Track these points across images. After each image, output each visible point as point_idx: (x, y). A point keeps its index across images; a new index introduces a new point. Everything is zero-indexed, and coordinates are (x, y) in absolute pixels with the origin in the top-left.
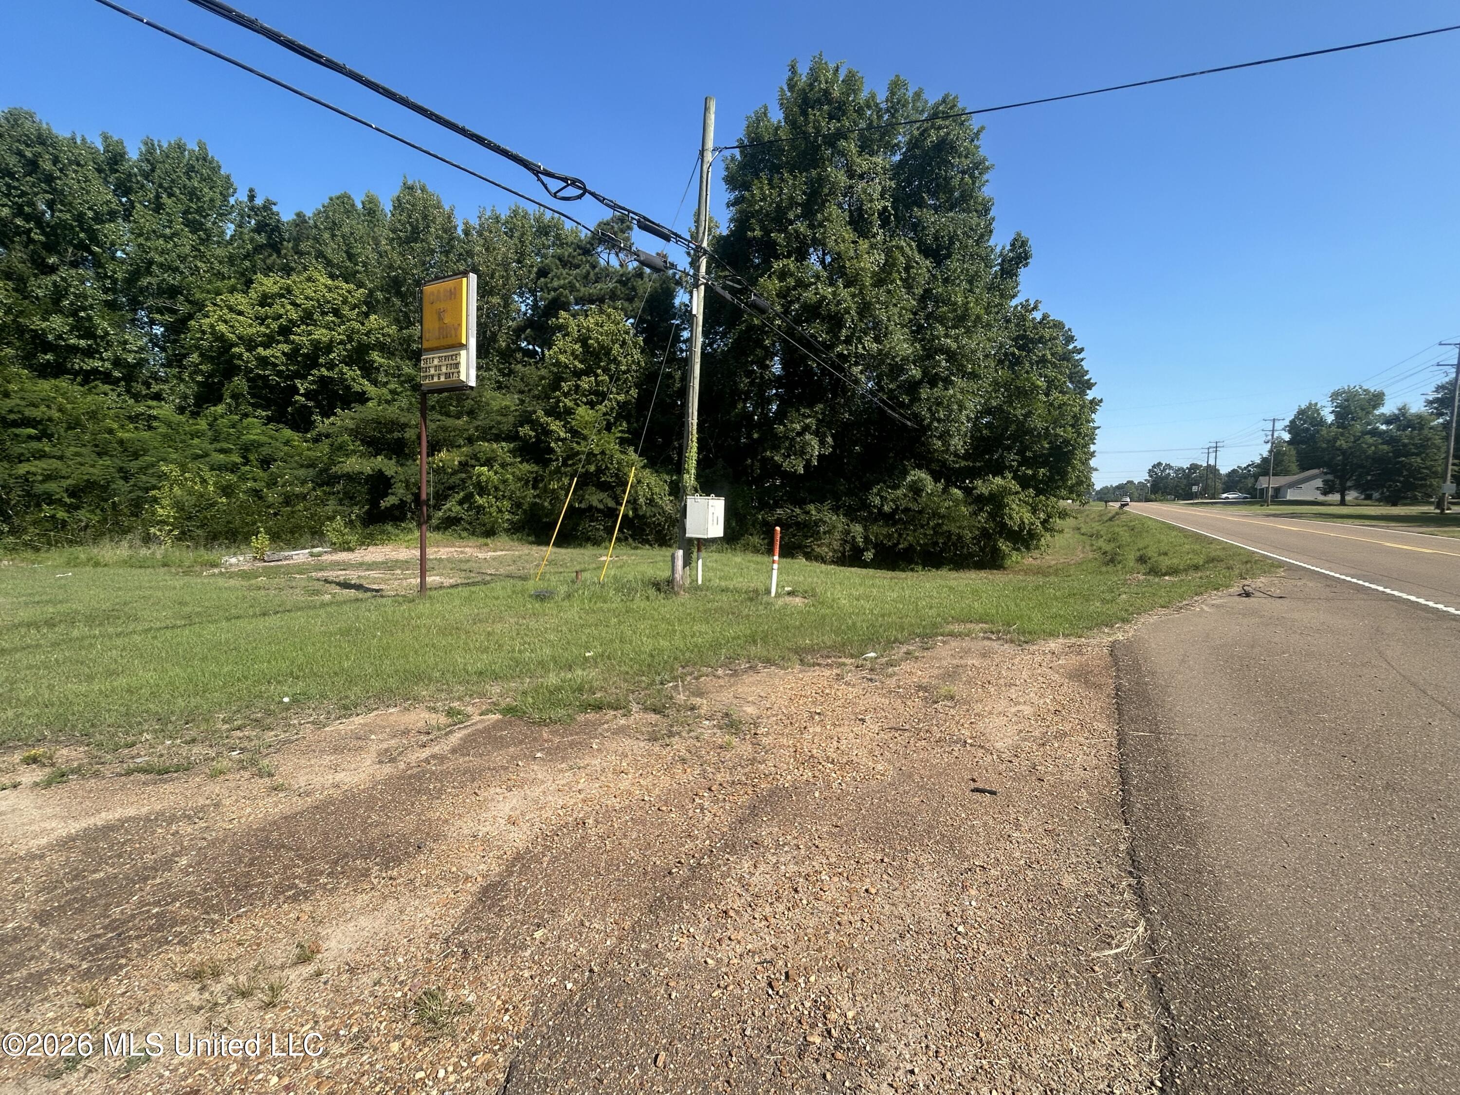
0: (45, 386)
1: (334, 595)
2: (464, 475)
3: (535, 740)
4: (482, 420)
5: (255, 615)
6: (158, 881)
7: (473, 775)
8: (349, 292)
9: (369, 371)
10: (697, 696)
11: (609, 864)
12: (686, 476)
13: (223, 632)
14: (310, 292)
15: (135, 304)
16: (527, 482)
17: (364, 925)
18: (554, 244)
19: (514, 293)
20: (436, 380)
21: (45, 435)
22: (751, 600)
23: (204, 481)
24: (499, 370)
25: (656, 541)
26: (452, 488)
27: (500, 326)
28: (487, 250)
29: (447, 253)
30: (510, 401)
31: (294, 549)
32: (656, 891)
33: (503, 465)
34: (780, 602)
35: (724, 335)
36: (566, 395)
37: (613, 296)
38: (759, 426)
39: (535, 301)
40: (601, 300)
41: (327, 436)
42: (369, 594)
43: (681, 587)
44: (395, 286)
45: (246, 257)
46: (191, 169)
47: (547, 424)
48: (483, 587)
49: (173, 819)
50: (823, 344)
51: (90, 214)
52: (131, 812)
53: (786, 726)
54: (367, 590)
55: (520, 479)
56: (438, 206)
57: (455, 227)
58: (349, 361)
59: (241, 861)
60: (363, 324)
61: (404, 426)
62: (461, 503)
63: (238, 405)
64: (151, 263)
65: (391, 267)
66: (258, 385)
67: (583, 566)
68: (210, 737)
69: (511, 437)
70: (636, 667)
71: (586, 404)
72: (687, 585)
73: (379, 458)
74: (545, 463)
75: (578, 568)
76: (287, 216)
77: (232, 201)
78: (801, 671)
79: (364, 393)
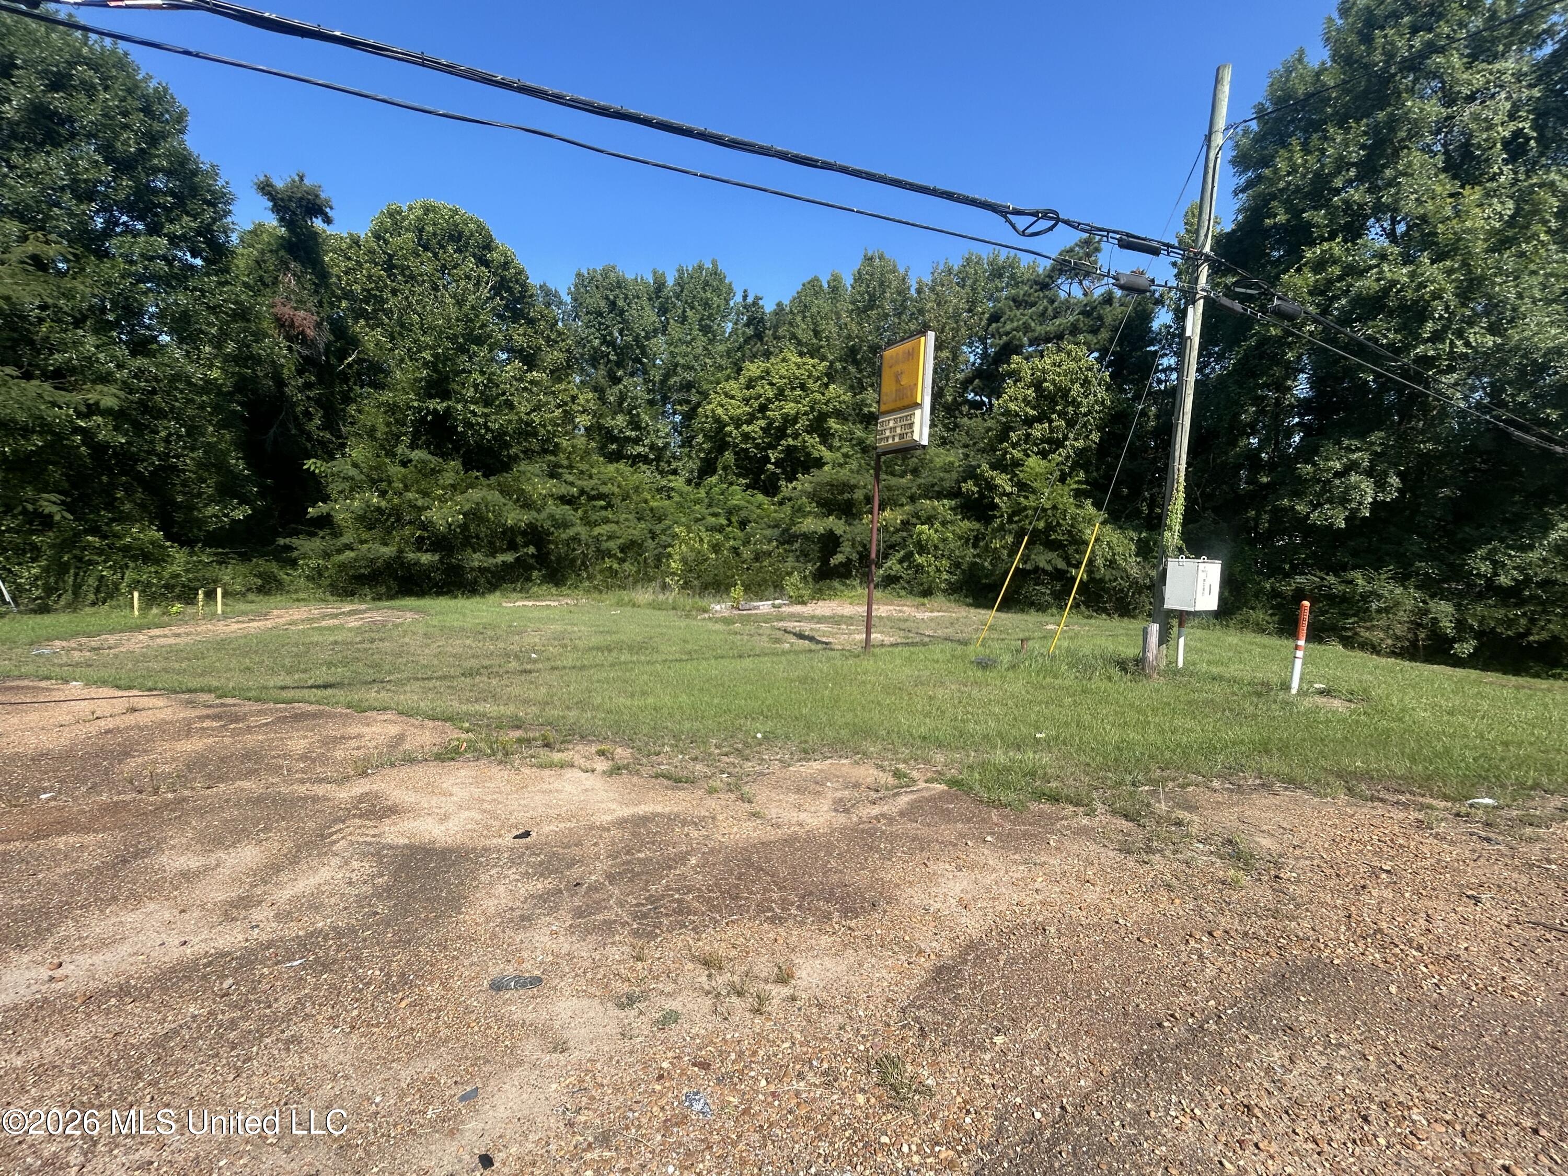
0: (611, 468)
1: (792, 644)
2: (905, 534)
3: (983, 820)
4: (925, 478)
5: (733, 657)
6: (678, 872)
7: (922, 844)
8: (813, 366)
9: (826, 437)
10: (1185, 809)
11: (1078, 987)
12: (1167, 534)
13: (712, 668)
14: (783, 372)
15: (665, 399)
16: (968, 540)
17: (829, 966)
18: (1008, 284)
19: (964, 344)
20: (890, 441)
21: (609, 506)
22: (1259, 695)
23: (701, 540)
24: (944, 426)
25: (1116, 610)
26: (892, 547)
27: (948, 380)
28: (939, 304)
29: (899, 315)
30: (954, 456)
31: (761, 600)
32: (1143, 1042)
33: (944, 524)
34: (1307, 703)
35: (1220, 357)
36: (1014, 446)
37: (1074, 330)
38: (1271, 467)
39: (985, 348)
40: (1060, 337)
41: (790, 499)
42: (820, 646)
43: (1154, 668)
44: (851, 355)
45: (740, 348)
46: (706, 283)
47: (992, 478)
48: (923, 649)
49: (684, 823)
50: (1391, 346)
51: (643, 334)
52: (659, 809)
53: (1328, 877)
54: (818, 642)
55: (960, 538)
56: (894, 271)
57: (909, 288)
58: (810, 430)
59: (732, 874)
60: (823, 394)
61: (852, 488)
62: (901, 562)
63: (726, 475)
64: (676, 365)
65: (849, 337)
66: (742, 455)
67: (1027, 634)
68: (707, 758)
69: (955, 493)
70: (1099, 759)
71: (1037, 454)
72: (1162, 667)
73: (831, 518)
74: (988, 520)
75: (1021, 636)
76: (769, 307)
77: (732, 303)
78: (1349, 804)
79: (821, 458)
